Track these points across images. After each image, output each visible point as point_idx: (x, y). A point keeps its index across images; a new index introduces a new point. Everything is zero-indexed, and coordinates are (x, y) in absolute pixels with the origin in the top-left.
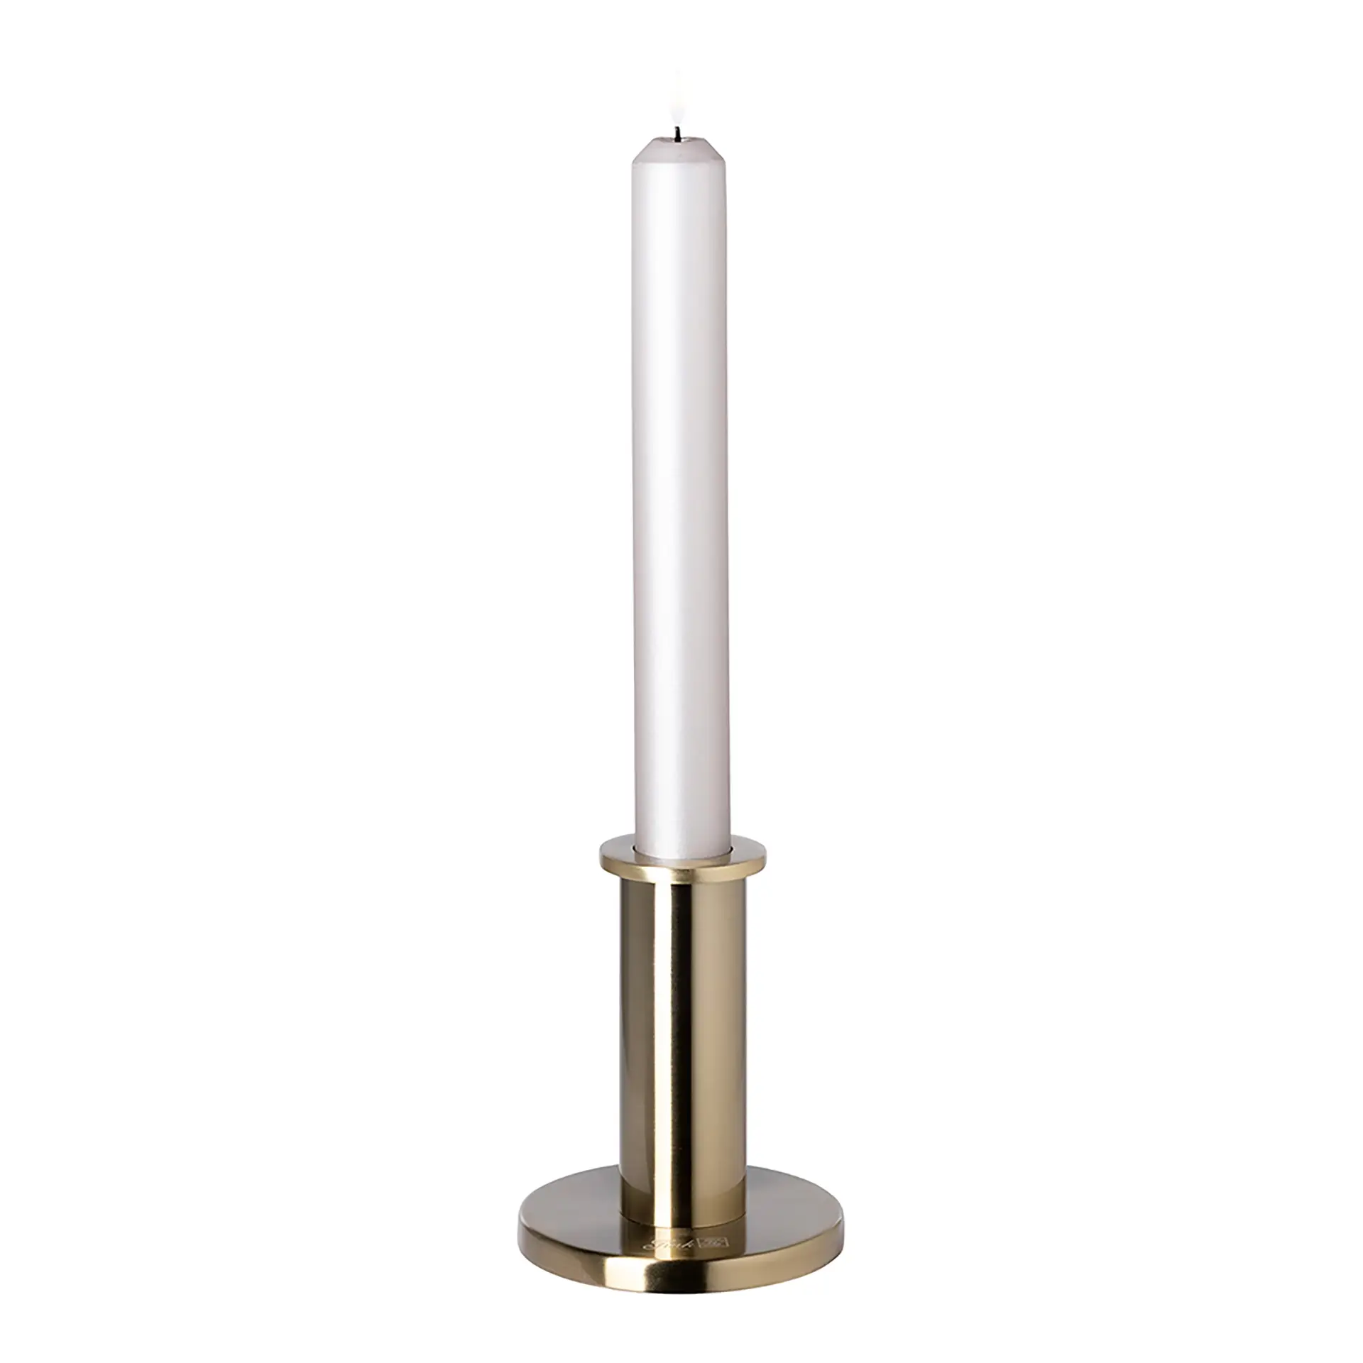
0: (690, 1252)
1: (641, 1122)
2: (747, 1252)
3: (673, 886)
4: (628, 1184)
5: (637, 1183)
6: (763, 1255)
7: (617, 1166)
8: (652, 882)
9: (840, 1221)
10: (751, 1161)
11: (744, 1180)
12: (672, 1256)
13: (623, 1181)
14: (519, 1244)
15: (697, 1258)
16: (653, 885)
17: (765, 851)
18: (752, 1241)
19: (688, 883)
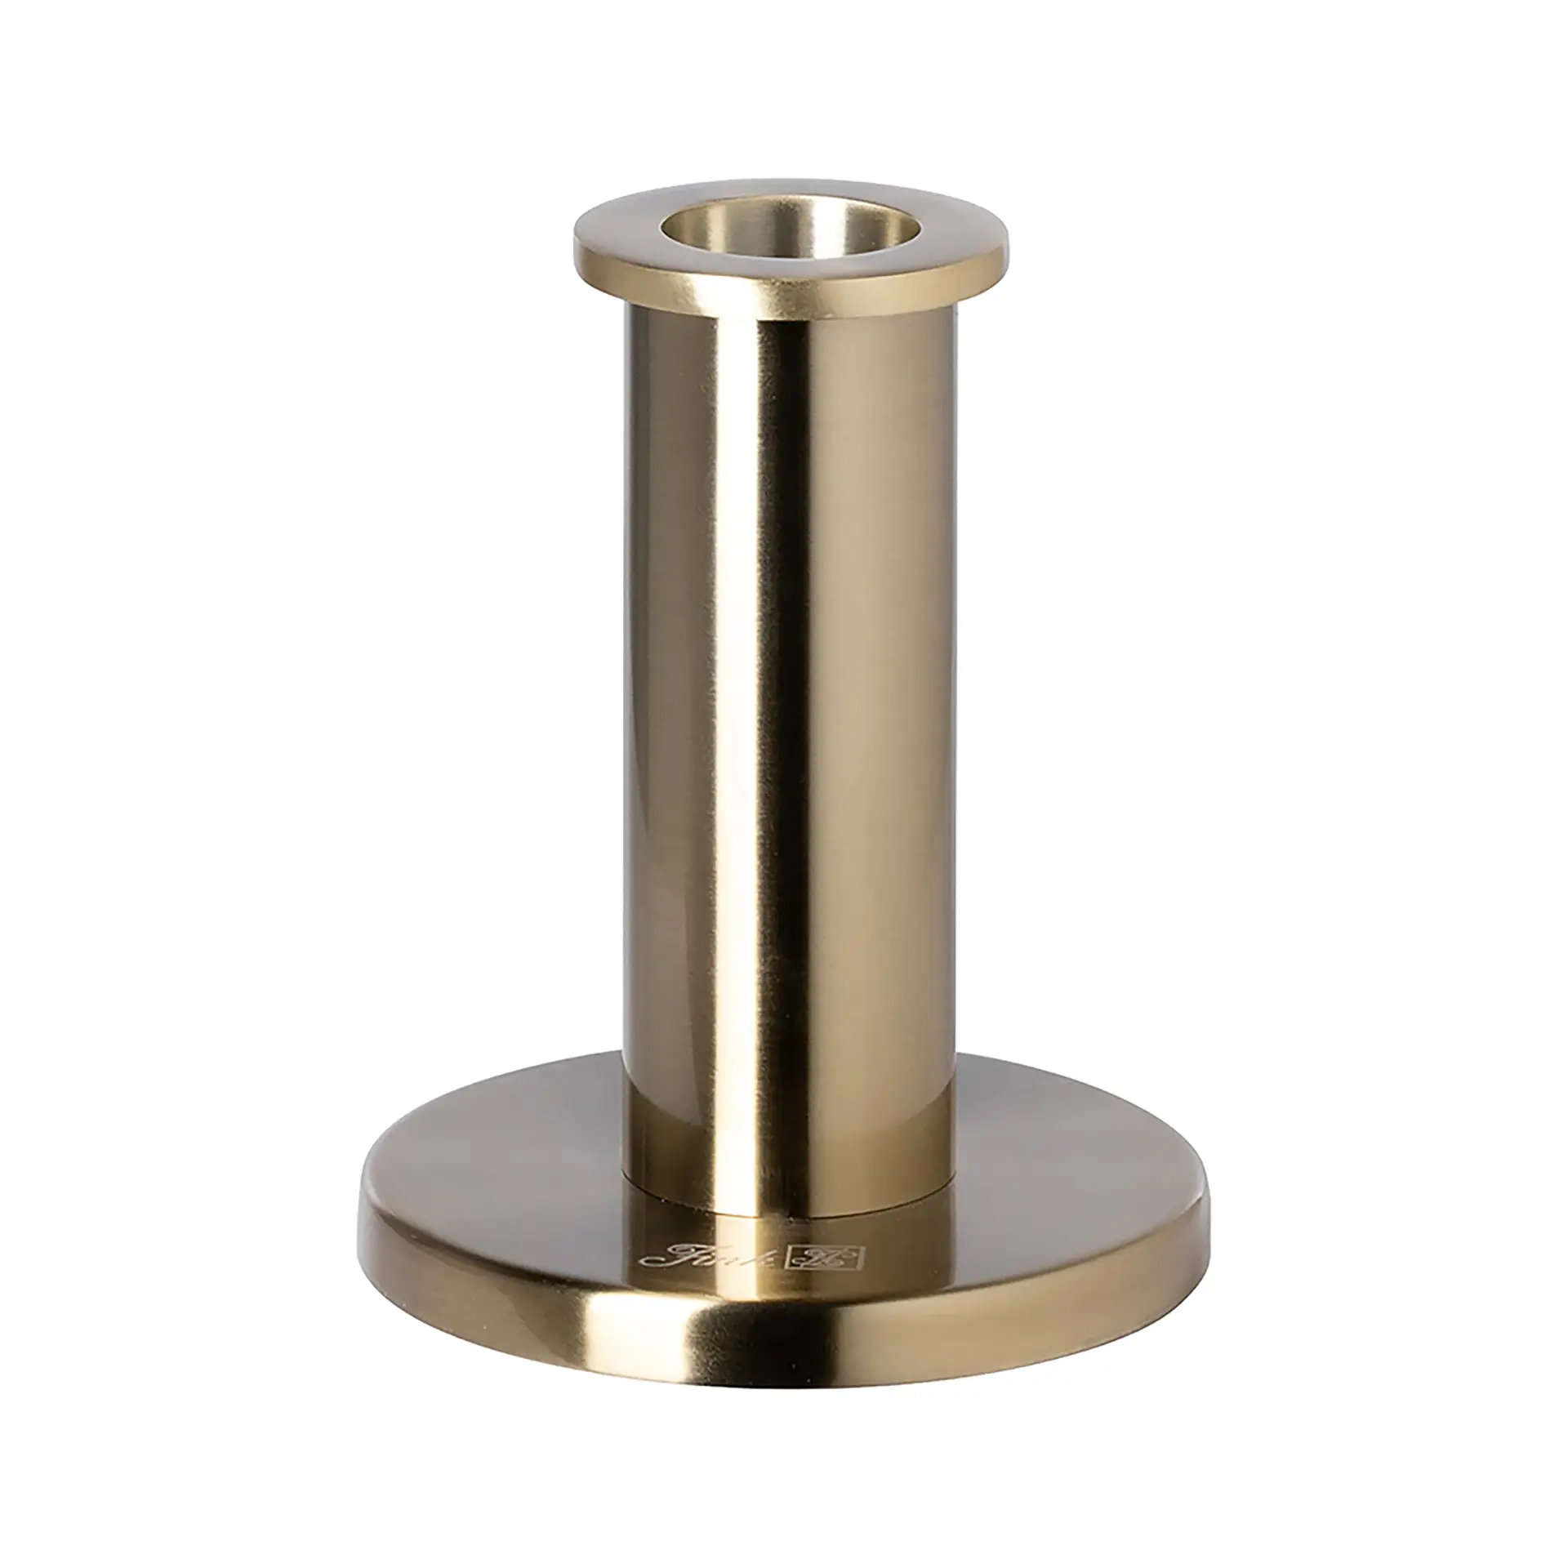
0: (805, 1279)
1: (675, 937)
2: (958, 1281)
3: (764, 326)
4: (647, 1102)
5: (669, 1098)
6: (1003, 1288)
7: (620, 1052)
8: (708, 312)
9: (1200, 1200)
10: (968, 1041)
11: (948, 1094)
12: (760, 1292)
13: (634, 1090)
14: (359, 1258)
15: (820, 1294)
16: (714, 320)
17: (1005, 232)
18: (967, 1254)
19: (805, 319)
